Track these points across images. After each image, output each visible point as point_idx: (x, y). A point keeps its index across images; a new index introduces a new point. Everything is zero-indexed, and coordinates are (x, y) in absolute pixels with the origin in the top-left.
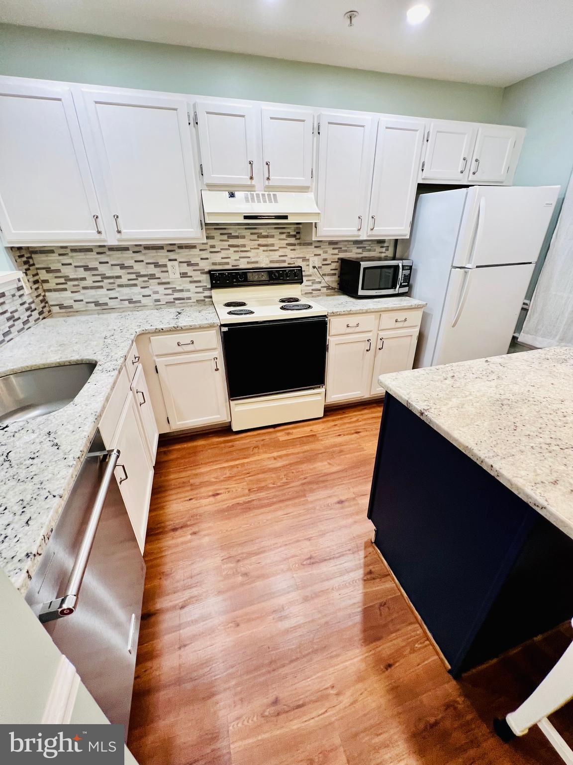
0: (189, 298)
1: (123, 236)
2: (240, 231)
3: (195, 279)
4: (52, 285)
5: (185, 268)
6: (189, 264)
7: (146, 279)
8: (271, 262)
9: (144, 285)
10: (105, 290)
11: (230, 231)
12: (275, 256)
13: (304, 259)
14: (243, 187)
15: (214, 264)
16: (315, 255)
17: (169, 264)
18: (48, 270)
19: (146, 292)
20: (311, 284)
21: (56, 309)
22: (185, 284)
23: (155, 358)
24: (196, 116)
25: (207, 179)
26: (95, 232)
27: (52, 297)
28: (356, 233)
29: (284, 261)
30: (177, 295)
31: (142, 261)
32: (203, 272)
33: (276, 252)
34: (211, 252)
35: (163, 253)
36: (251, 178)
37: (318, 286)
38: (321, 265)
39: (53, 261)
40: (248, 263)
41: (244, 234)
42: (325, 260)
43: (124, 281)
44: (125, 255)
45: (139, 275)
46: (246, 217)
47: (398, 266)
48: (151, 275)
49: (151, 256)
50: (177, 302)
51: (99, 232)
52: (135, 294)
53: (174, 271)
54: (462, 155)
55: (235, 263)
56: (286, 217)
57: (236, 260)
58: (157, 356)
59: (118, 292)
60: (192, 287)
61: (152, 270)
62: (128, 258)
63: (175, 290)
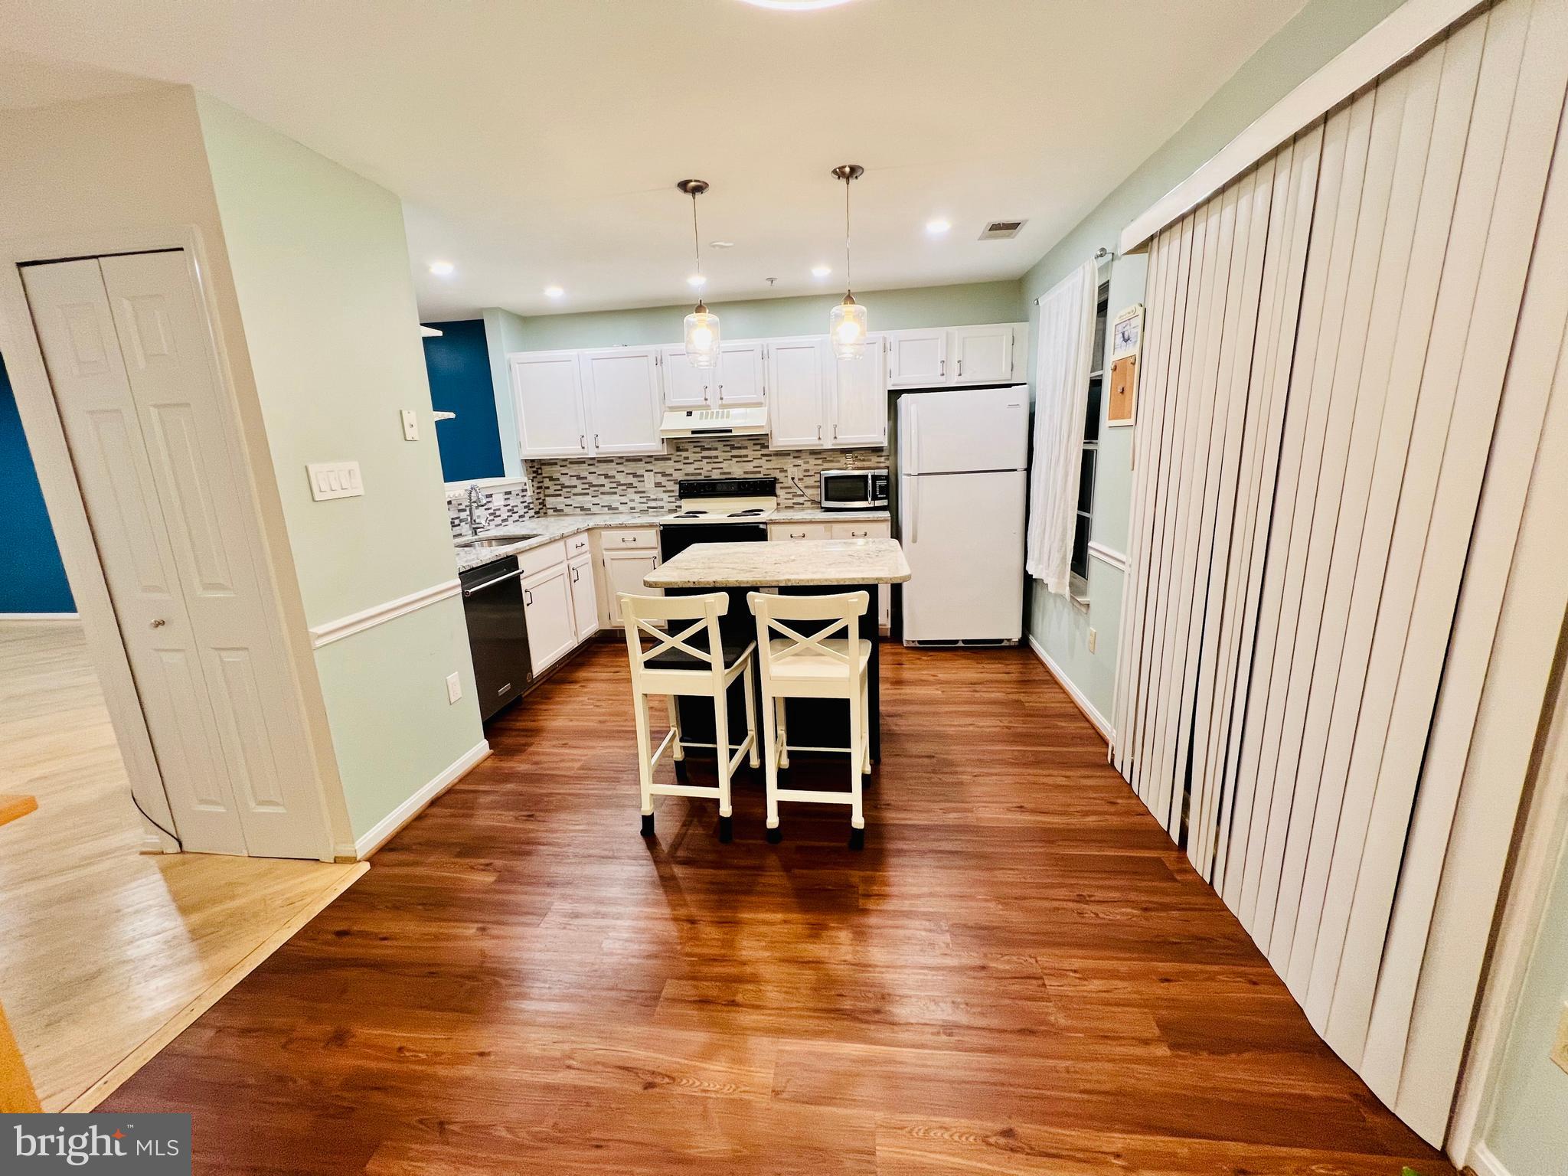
0: (662, 507)
1: (600, 450)
2: (713, 444)
3: (669, 489)
4: (550, 491)
5: (660, 479)
6: (664, 474)
7: (625, 488)
8: (745, 473)
9: (622, 493)
10: (590, 497)
11: (703, 444)
12: (750, 467)
13: (782, 470)
14: (699, 407)
15: (687, 475)
16: (794, 466)
17: (646, 474)
18: (551, 479)
19: (623, 499)
20: (791, 497)
21: (550, 512)
22: (659, 493)
23: (604, 552)
24: (661, 357)
25: (668, 403)
26: (580, 447)
27: (550, 502)
28: (818, 442)
29: (760, 472)
30: (653, 504)
31: (623, 472)
32: (676, 482)
33: (751, 463)
34: (684, 464)
35: (641, 464)
36: (706, 399)
37: (800, 500)
38: (801, 477)
39: (556, 472)
40: (721, 474)
41: (716, 446)
42: (807, 471)
43: (606, 489)
44: (609, 466)
45: (619, 484)
46: (693, 432)
47: (866, 477)
48: (629, 484)
49: (631, 467)
50: (650, 510)
51: (583, 448)
52: (614, 501)
53: (650, 480)
54: (939, 358)
55: (708, 474)
56: (730, 431)
57: (708, 471)
58: (606, 549)
59: (601, 499)
60: (665, 496)
61: (631, 479)
62: (611, 469)
63: (649, 500)
